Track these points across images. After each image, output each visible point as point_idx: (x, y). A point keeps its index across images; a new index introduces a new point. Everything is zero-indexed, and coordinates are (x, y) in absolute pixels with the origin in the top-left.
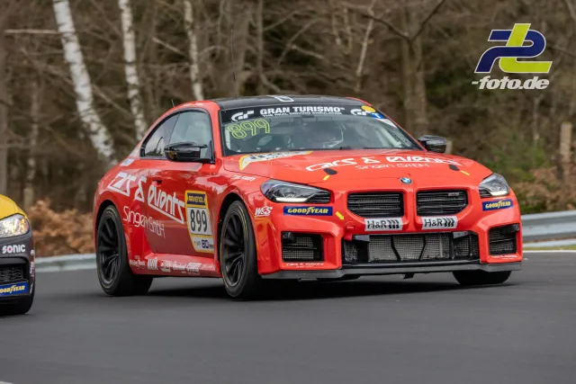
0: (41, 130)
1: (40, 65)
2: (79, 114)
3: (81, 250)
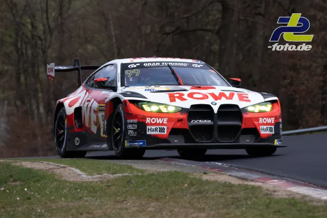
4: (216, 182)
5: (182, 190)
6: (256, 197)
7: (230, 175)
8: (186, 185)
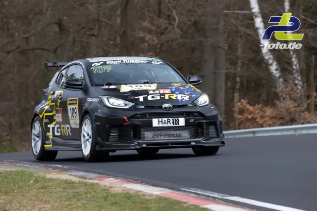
0: (243, 63)
1: (242, 29)
2: (262, 55)
3: (264, 125)
4: (58, 179)
5: (29, 186)
6: (95, 191)
7: (70, 175)
8: (32, 182)
